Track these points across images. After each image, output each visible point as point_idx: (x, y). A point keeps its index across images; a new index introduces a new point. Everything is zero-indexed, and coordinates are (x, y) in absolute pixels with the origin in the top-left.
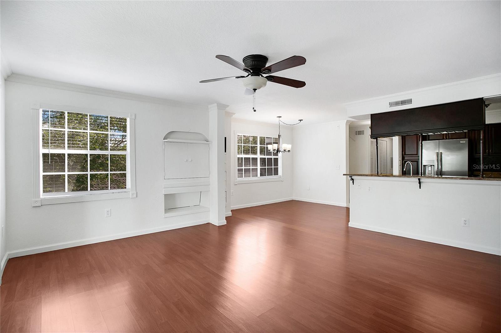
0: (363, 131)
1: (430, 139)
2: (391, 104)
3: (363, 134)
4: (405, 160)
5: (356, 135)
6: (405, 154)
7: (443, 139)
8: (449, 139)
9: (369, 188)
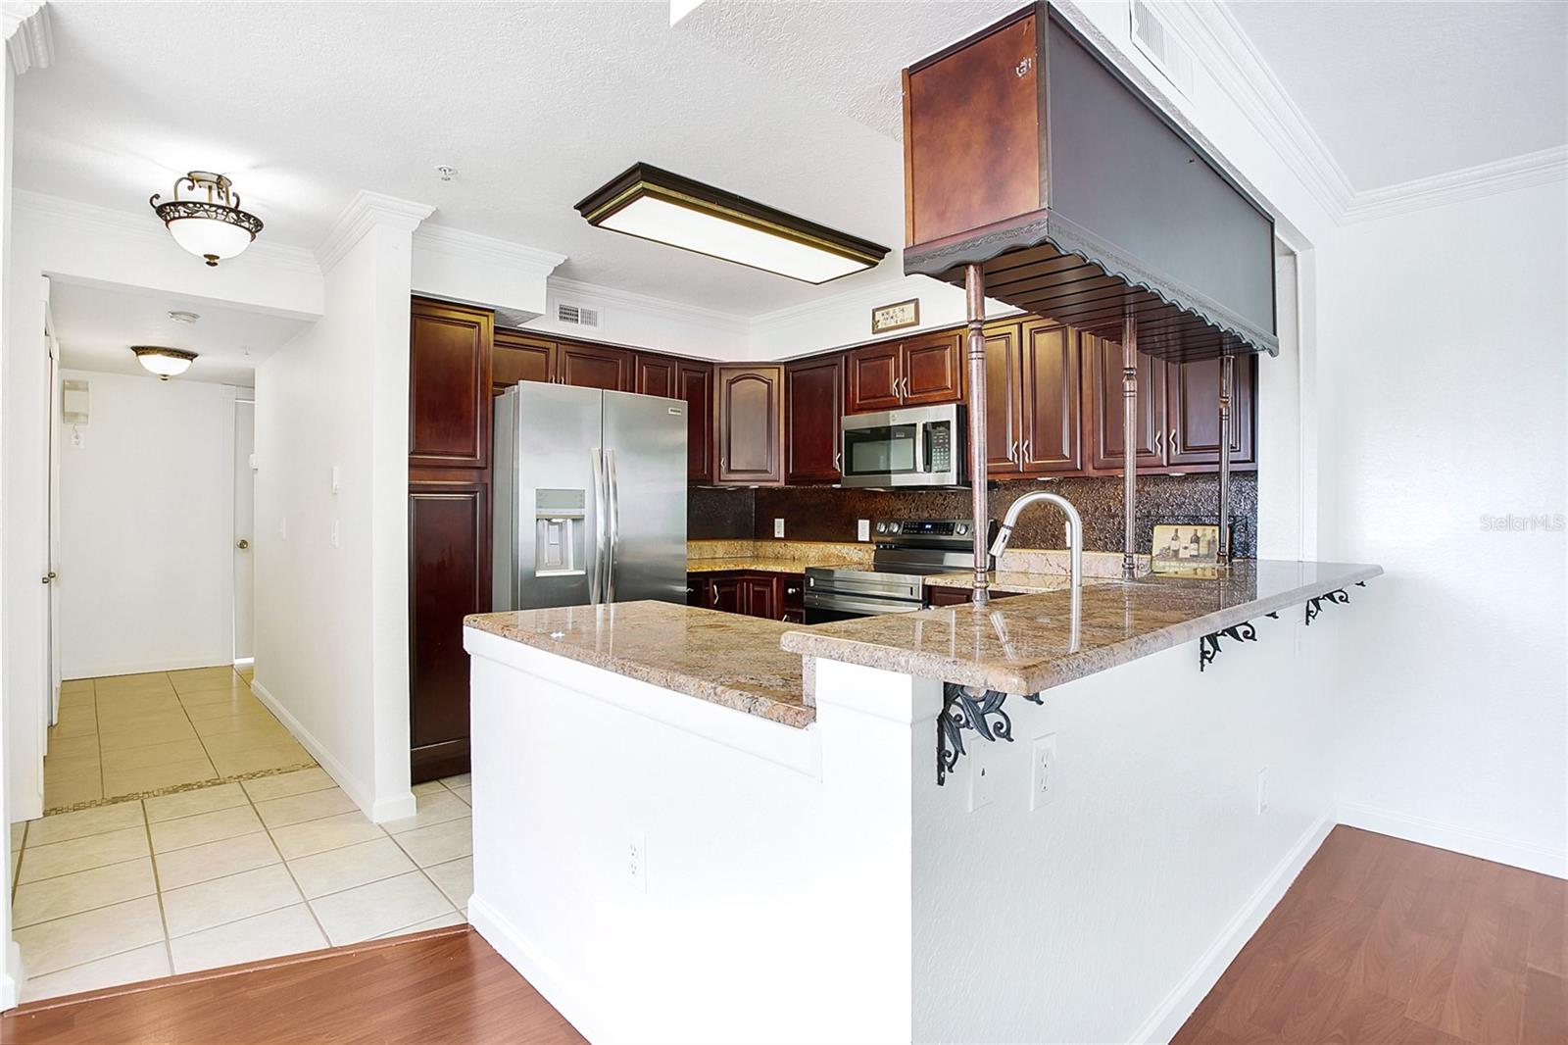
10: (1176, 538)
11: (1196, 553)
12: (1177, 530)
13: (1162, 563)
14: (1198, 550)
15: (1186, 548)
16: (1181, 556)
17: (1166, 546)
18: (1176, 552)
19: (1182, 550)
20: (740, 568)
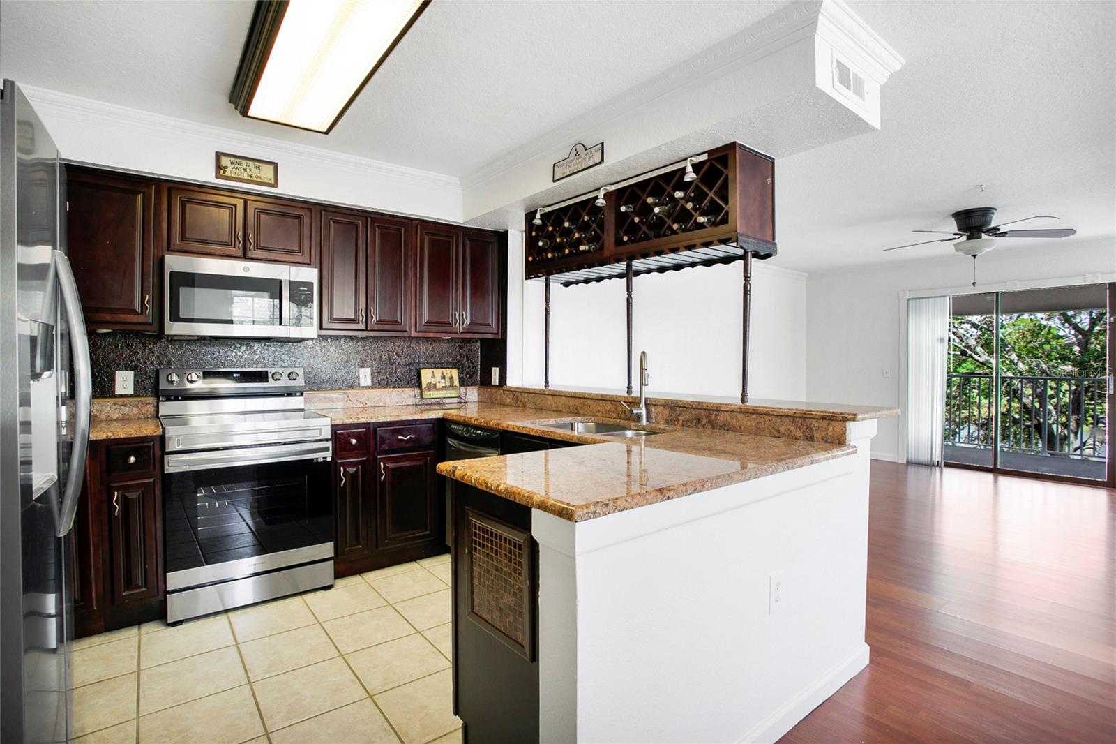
10: (433, 376)
11: (444, 385)
12: (433, 372)
13: (429, 393)
14: (445, 383)
15: (439, 382)
16: (437, 387)
17: (429, 381)
18: (435, 385)
19: (438, 384)
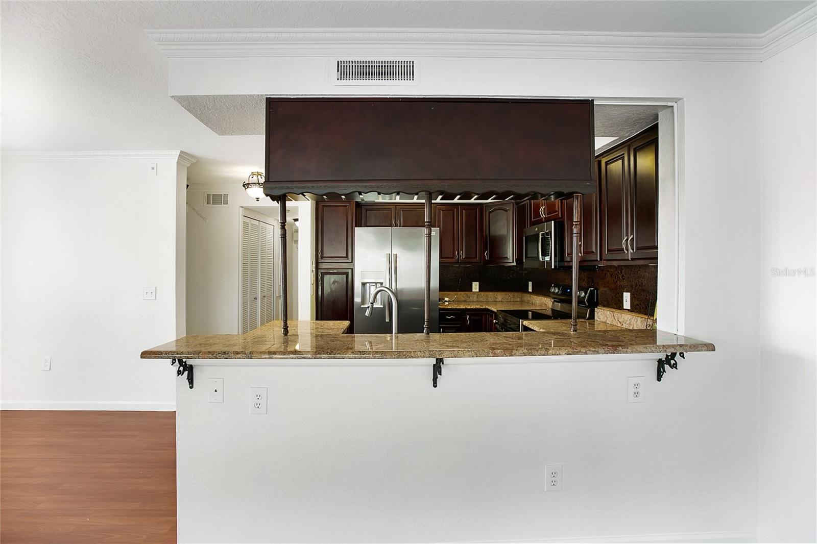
0: (226, 196)
1: (367, 225)
2: (345, 70)
3: (226, 203)
4: (322, 271)
5: (208, 204)
6: (322, 257)
7: (391, 226)
8: (400, 226)
9: (258, 396)
20: (484, 307)
